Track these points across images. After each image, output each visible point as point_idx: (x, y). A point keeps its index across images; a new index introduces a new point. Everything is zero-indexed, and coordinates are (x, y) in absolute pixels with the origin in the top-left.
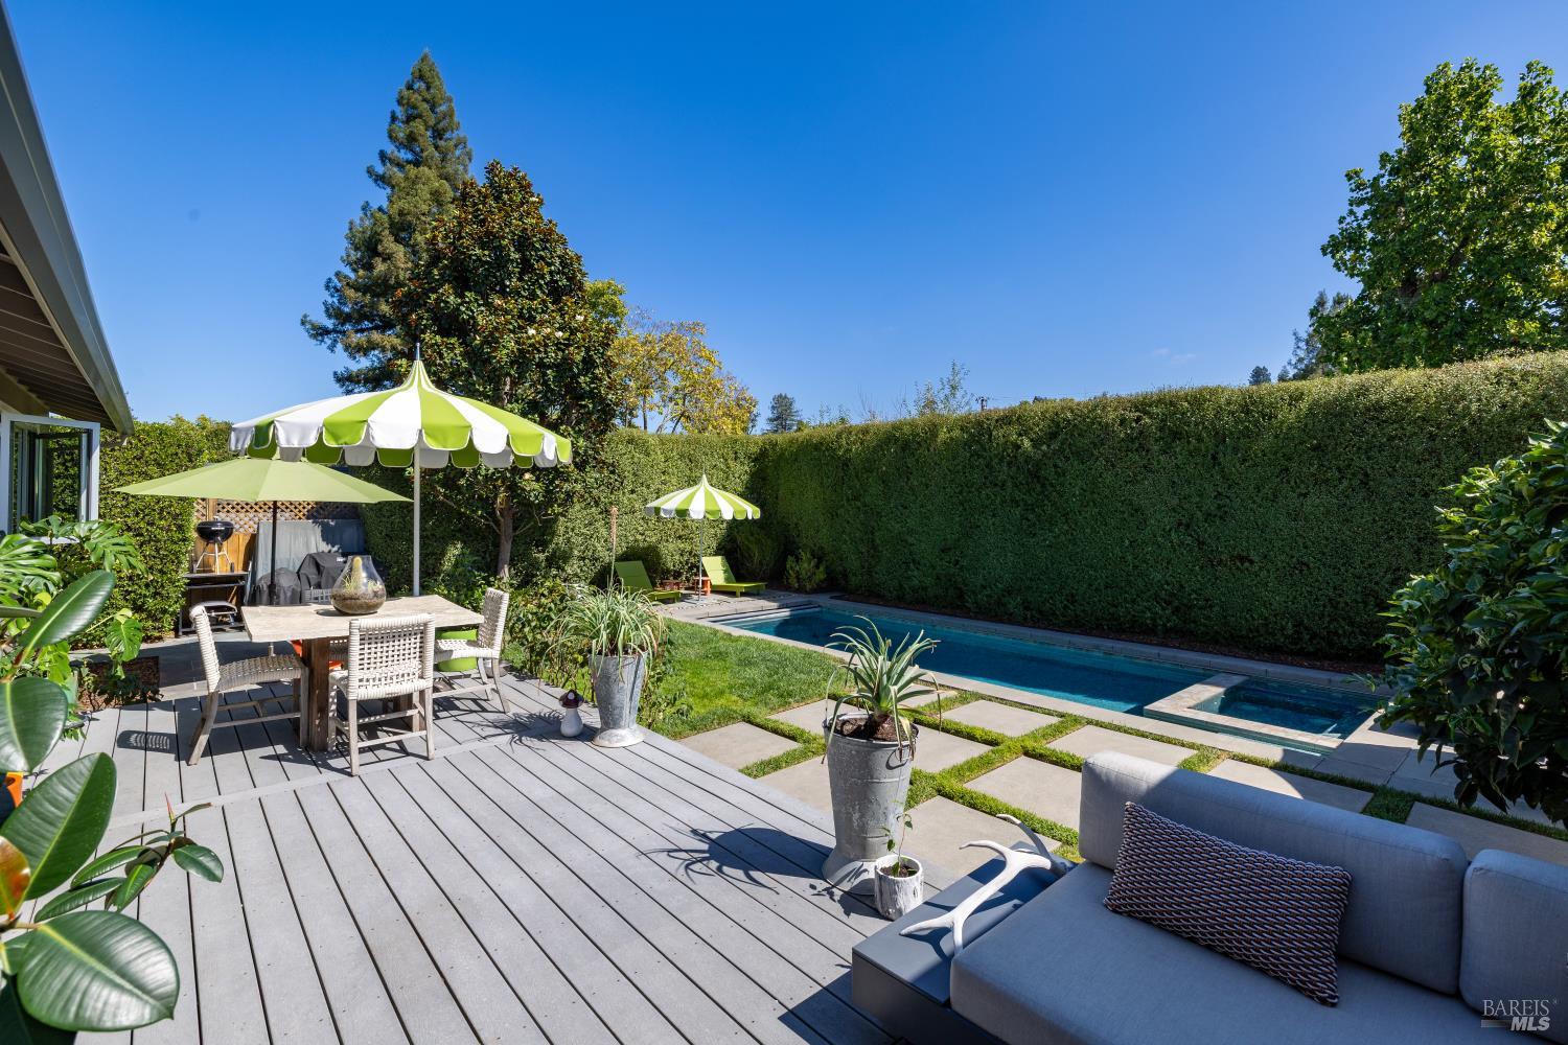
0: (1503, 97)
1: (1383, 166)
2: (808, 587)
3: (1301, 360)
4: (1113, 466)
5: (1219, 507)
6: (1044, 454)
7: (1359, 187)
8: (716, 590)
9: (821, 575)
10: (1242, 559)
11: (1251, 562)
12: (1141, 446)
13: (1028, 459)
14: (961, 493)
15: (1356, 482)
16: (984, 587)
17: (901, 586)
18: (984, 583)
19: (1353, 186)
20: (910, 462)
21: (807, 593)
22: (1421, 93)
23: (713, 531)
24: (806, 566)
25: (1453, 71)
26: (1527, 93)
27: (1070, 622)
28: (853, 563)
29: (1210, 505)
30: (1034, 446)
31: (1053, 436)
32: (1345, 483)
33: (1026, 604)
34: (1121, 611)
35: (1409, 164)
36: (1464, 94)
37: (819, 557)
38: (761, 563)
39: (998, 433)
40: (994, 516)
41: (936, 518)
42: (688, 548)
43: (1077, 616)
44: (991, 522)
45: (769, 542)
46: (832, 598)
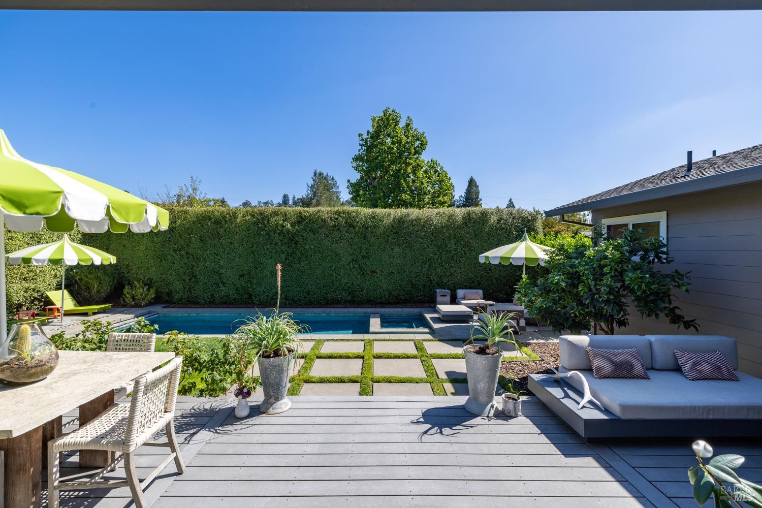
0: (402, 124)
1: (368, 135)
2: (143, 303)
3: (309, 194)
4: (327, 237)
5: (367, 253)
6: (297, 230)
7: (362, 140)
8: (68, 314)
9: (152, 294)
10: (373, 272)
11: (376, 273)
12: (338, 229)
13: (289, 232)
14: (252, 247)
15: (407, 245)
16: (264, 292)
17: (212, 296)
18: (265, 290)
19: (360, 139)
20: (221, 231)
21: (142, 307)
22: (382, 114)
23: (53, 273)
24: (140, 291)
25: (390, 111)
26: (408, 125)
27: (306, 303)
28: (177, 286)
29: (364, 252)
30: (291, 226)
31: (299, 223)
32: (404, 245)
33: (286, 298)
34: (329, 296)
35: (375, 136)
36: (393, 120)
37: (149, 284)
38: (98, 292)
39: (273, 220)
40: (271, 258)
41: (237, 260)
42: (33, 286)
43: (310, 300)
44: (269, 261)
45: (107, 278)
46: (162, 308)
